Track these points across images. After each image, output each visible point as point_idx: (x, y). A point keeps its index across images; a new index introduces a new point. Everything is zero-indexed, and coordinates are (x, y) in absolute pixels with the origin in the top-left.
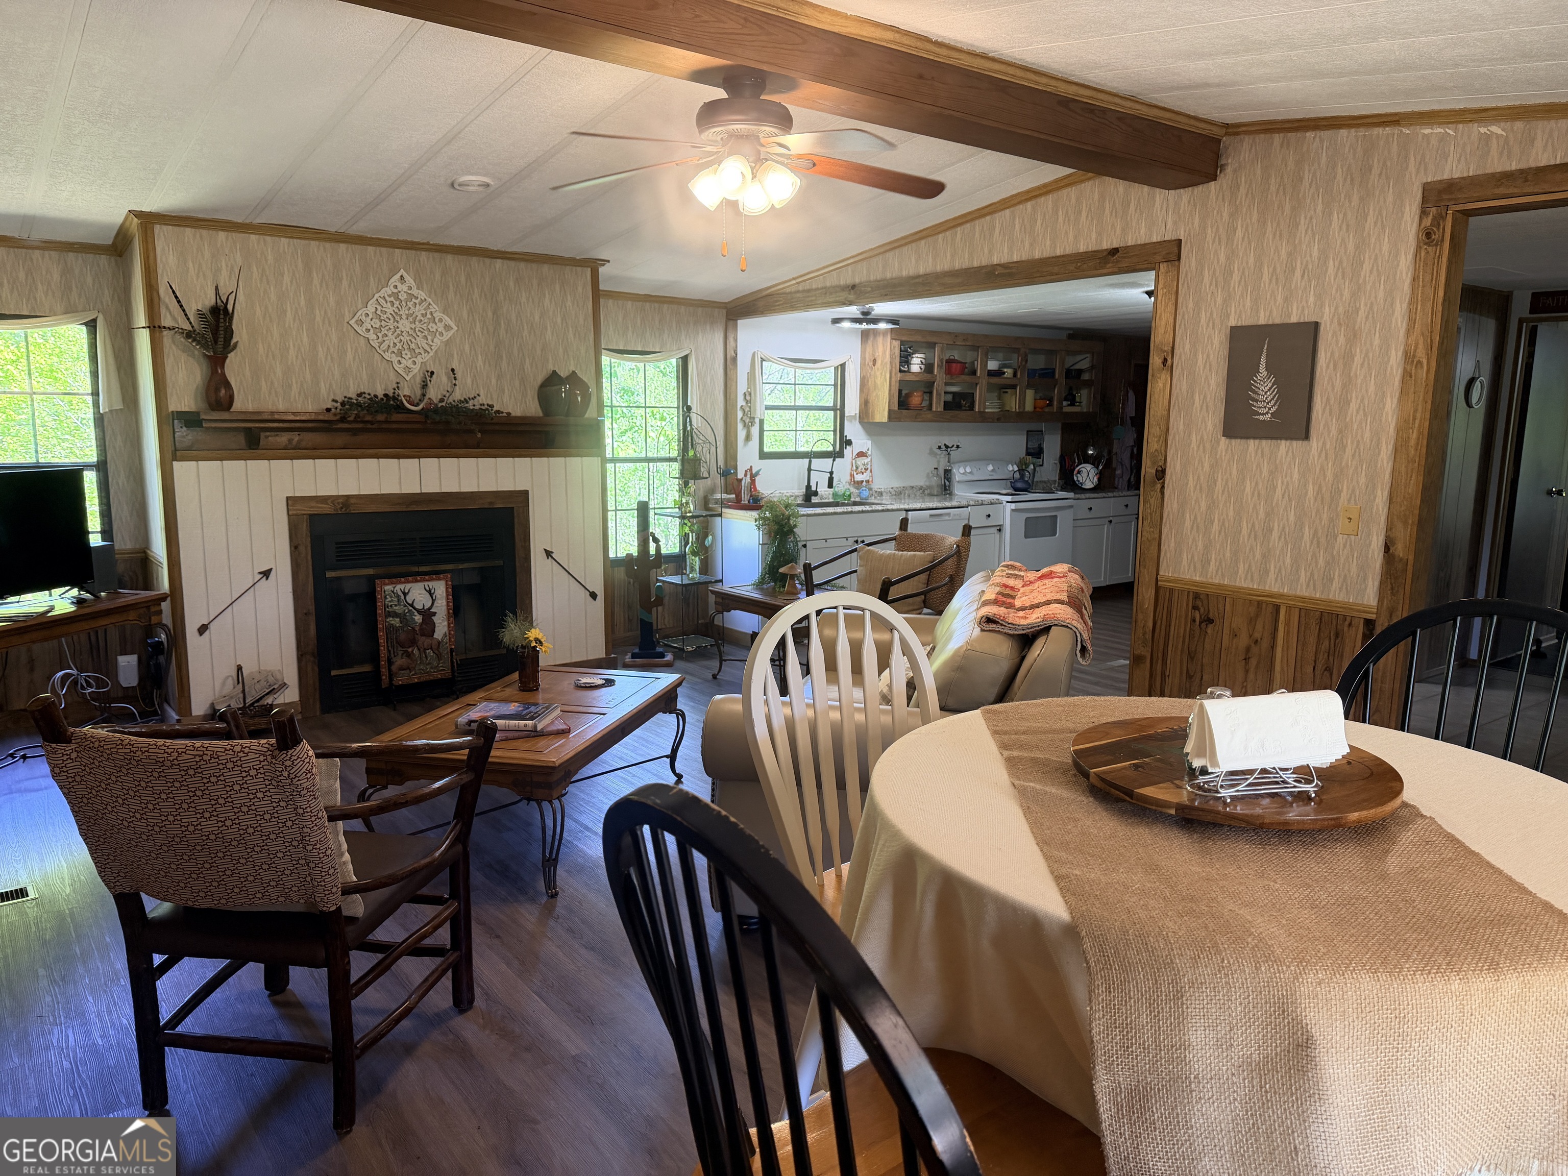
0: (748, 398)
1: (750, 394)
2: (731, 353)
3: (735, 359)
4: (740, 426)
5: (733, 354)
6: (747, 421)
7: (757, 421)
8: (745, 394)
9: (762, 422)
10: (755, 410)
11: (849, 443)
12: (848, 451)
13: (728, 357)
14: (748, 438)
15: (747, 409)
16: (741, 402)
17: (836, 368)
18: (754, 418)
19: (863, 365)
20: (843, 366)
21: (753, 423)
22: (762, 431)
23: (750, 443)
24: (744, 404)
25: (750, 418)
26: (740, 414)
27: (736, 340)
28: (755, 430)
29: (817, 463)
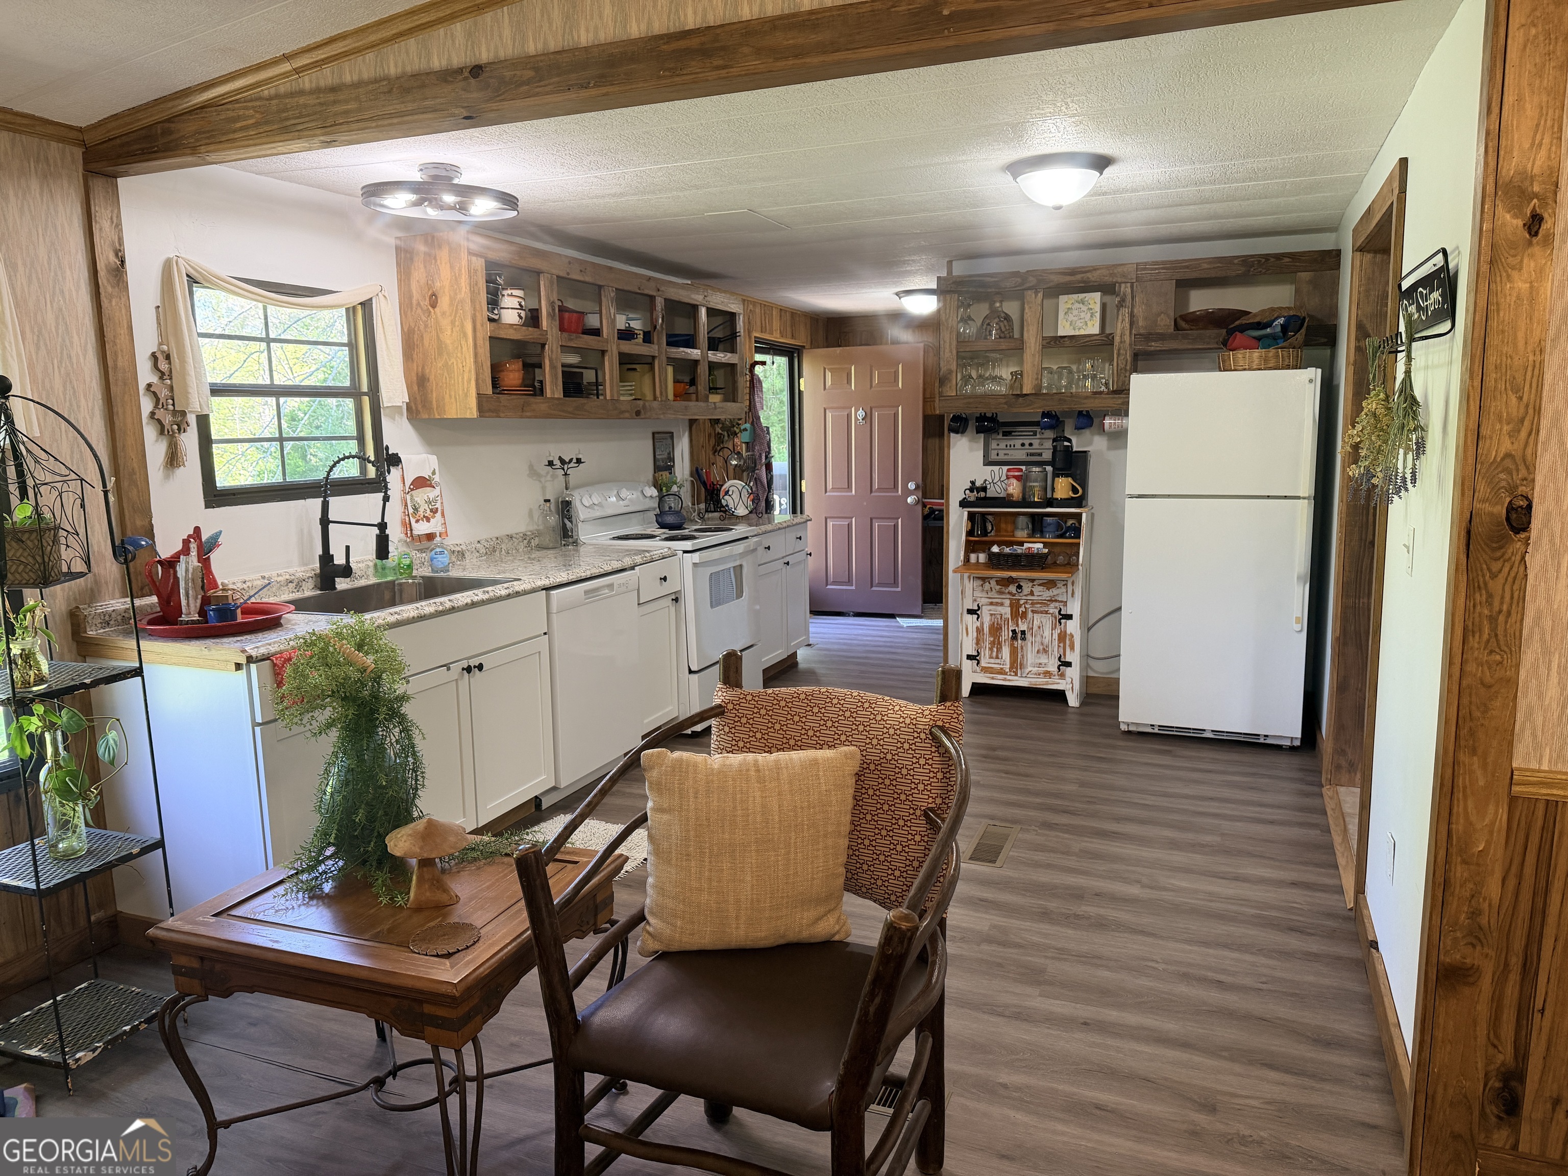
0: (163, 366)
1: (168, 357)
2: (106, 257)
3: (119, 269)
4: (150, 433)
5: (112, 258)
6: (167, 419)
7: (192, 419)
8: (154, 356)
9: (203, 422)
10: (186, 394)
11: (395, 460)
12: (393, 477)
13: (101, 266)
14: (173, 459)
15: (163, 393)
16: (145, 375)
17: (351, 312)
18: (183, 414)
19: (406, 305)
20: (366, 305)
21: (181, 427)
22: (205, 442)
23: (180, 472)
24: (154, 379)
25: (175, 412)
26: (147, 405)
27: (118, 226)
28: (189, 441)
29: (339, 506)
